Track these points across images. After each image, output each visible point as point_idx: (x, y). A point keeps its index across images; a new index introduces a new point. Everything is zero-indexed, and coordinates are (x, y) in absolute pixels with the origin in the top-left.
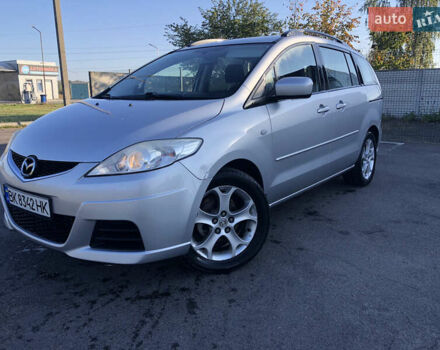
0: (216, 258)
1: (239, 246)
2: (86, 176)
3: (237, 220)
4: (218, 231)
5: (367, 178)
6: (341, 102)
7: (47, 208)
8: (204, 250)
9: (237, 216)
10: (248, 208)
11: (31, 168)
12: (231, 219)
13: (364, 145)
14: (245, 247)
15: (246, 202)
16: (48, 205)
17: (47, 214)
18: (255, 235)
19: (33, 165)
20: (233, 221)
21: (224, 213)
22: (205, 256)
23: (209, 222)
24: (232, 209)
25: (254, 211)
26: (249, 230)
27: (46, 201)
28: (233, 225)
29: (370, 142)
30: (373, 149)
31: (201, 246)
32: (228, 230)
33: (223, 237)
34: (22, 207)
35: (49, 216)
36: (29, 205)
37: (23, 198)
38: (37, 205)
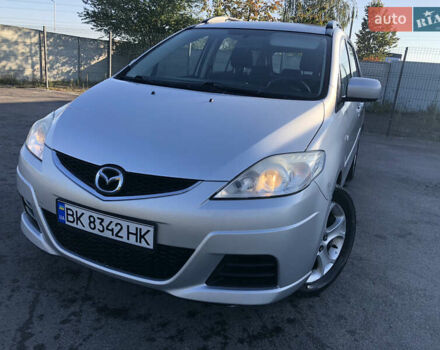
2: (212, 198)
3: (330, 239)
7: (149, 237)
9: (331, 233)
10: (340, 223)
11: (115, 182)
12: (326, 238)
14: (332, 265)
16: (151, 233)
19: (120, 179)
20: (326, 240)
25: (344, 226)
26: (335, 247)
28: (326, 243)
32: (321, 249)
33: (318, 257)
34: (96, 232)
35: (151, 247)
36: (112, 230)
37: (98, 222)
38: (129, 233)
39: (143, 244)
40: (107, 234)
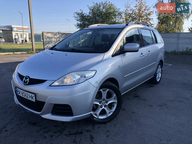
0: (101, 117)
1: (110, 113)
2: (50, 86)
3: (109, 102)
4: (101, 107)
5: (158, 81)
6: (149, 51)
7: (34, 98)
8: (96, 114)
9: (109, 100)
10: (113, 97)
11: (27, 81)
12: (107, 102)
13: (158, 68)
14: (112, 113)
15: (113, 95)
16: (34, 97)
17: (34, 100)
18: (116, 108)
19: (28, 80)
20: (107, 103)
21: (104, 100)
22: (96, 117)
23: (98, 103)
24: (107, 98)
25: (116, 98)
26: (114, 106)
27: (33, 95)
28: (107, 104)
29: (160, 66)
30: (161, 69)
31: (94, 113)
32: (105, 106)
33: (103, 109)
34: (23, 97)
35: (35, 101)
36: (26, 96)
37: (23, 93)
38: (30, 97)
39: (33, 100)
40: (25, 97)
